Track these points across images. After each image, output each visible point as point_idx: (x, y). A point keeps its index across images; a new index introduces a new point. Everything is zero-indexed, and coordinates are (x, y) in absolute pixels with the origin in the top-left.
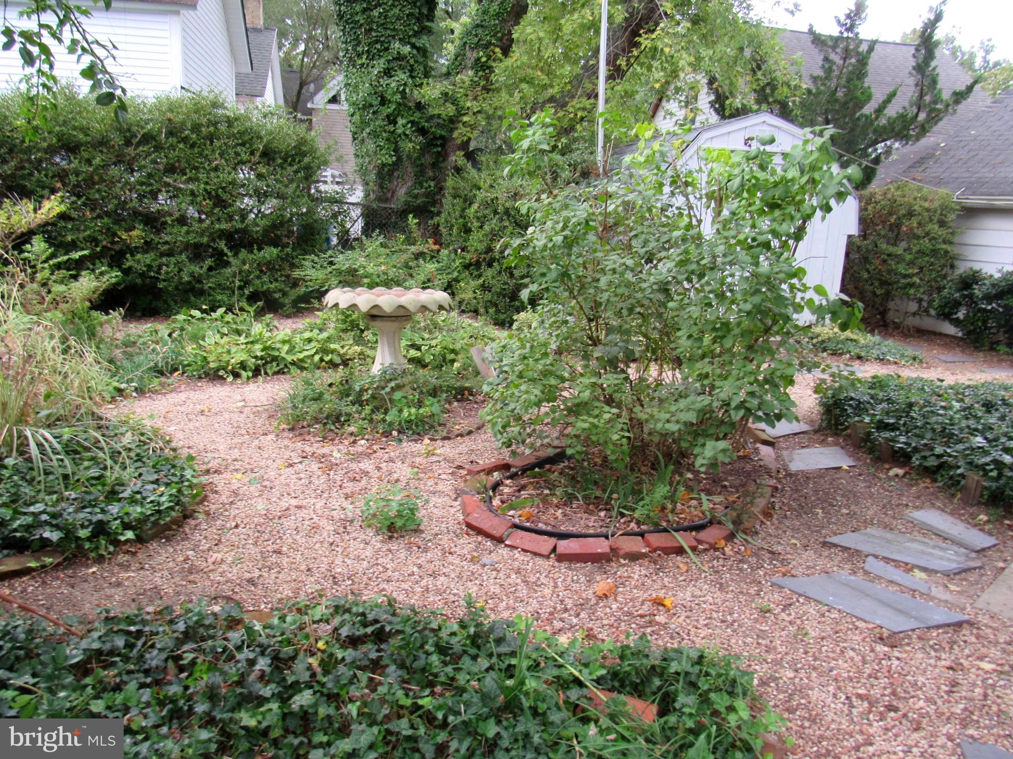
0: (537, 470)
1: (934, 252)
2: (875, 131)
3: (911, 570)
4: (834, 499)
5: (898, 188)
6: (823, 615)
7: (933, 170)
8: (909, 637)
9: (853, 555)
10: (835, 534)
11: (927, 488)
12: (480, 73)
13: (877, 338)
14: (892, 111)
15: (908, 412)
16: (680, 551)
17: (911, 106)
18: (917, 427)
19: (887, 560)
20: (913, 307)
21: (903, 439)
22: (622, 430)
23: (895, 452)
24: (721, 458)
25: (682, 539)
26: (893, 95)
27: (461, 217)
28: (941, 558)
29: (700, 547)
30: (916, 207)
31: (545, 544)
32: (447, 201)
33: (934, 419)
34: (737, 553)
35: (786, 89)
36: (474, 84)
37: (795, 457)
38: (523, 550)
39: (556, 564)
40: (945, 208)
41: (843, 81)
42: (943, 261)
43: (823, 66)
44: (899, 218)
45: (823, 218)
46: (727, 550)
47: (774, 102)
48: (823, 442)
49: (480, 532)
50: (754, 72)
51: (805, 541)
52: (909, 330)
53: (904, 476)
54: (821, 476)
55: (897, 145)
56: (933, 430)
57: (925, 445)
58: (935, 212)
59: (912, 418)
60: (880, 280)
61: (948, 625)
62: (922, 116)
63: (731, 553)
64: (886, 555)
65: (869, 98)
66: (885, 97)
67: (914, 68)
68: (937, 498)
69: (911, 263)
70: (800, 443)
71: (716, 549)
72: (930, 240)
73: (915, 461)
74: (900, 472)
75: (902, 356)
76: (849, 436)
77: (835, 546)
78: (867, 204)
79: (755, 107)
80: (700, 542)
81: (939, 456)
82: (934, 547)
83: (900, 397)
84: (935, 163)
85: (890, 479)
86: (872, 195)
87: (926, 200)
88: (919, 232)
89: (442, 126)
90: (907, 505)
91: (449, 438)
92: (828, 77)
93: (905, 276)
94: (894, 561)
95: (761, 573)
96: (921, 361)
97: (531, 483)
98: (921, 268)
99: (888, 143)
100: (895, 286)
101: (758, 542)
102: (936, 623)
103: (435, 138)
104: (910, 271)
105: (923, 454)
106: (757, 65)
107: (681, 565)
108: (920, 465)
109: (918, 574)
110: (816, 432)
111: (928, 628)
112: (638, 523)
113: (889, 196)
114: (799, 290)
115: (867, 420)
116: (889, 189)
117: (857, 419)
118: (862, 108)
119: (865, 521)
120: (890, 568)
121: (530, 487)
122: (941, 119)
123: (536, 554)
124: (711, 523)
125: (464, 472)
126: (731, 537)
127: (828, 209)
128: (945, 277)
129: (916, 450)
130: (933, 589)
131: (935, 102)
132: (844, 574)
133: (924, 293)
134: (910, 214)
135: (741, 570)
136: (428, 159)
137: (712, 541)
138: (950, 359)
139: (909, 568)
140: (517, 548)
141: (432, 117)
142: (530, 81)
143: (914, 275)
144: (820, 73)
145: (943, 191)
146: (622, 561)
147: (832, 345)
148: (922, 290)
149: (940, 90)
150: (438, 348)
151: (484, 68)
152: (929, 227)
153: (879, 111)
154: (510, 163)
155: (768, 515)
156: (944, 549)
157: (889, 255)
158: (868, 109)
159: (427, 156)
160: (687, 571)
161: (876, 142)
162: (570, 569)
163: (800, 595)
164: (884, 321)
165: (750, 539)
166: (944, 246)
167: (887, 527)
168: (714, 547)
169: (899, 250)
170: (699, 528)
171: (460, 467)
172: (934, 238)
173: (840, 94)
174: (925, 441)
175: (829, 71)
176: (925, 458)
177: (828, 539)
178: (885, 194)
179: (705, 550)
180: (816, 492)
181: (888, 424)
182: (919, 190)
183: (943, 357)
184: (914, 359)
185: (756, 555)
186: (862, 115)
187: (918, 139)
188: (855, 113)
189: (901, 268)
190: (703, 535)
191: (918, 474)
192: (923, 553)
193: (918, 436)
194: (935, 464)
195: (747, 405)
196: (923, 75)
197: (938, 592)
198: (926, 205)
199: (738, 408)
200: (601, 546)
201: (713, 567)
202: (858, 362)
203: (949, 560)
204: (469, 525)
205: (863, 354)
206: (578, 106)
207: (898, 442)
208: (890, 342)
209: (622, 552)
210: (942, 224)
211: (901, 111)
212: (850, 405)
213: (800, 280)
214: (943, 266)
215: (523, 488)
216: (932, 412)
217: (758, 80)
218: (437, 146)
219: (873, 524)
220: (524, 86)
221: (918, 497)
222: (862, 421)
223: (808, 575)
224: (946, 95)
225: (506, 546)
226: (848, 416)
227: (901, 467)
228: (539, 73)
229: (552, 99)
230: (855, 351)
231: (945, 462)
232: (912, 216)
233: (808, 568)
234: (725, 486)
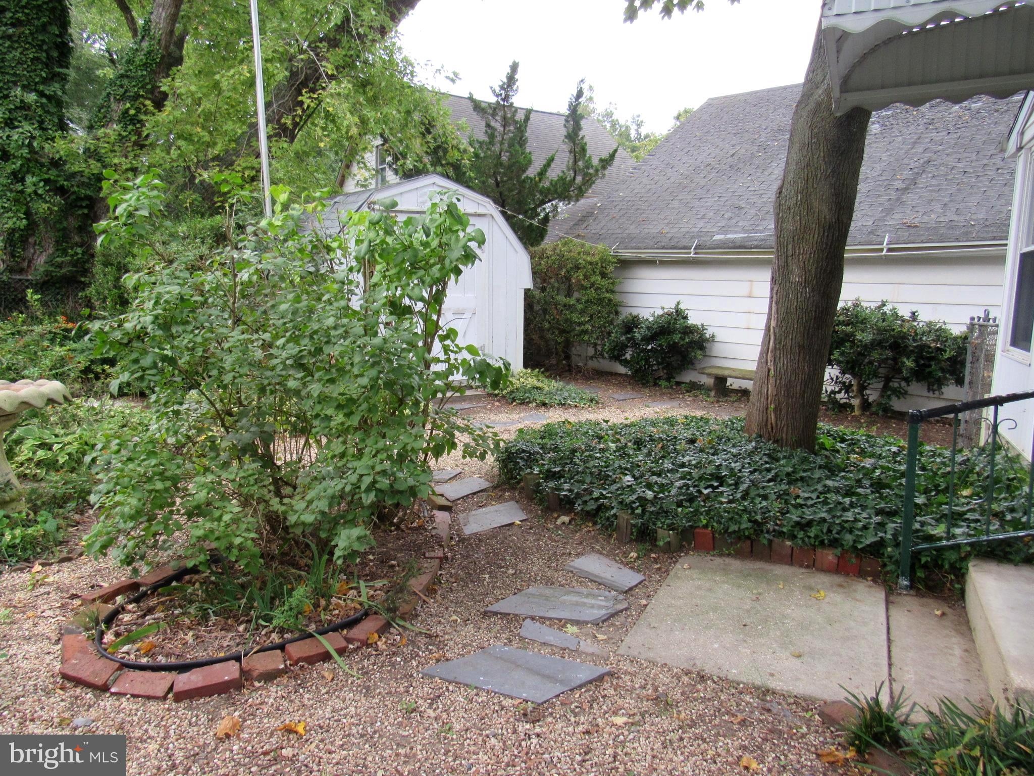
0: (174, 584)
1: (600, 301)
2: (541, 192)
3: (564, 626)
4: (504, 559)
5: (565, 244)
6: (471, 701)
7: (594, 228)
8: (553, 704)
9: (511, 619)
10: (497, 600)
11: (590, 531)
12: (130, 127)
13: (560, 384)
14: (554, 174)
15: (572, 459)
16: (326, 657)
17: (569, 170)
18: (578, 473)
19: (543, 620)
20: (591, 351)
21: (566, 486)
22: (247, 530)
23: (561, 500)
24: (356, 546)
25: (327, 643)
26: (551, 160)
27: (115, 287)
28: (592, 607)
29: (351, 646)
30: (581, 261)
31: (160, 682)
32: (98, 269)
33: (592, 463)
34: (392, 644)
35: (456, 153)
36: (121, 139)
37: (471, 519)
38: (133, 696)
39: (174, 705)
40: (604, 261)
41: (506, 146)
42: (608, 308)
43: (486, 132)
44: (568, 272)
45: (457, 281)
46: (381, 645)
47: (448, 164)
48: (500, 499)
49: (78, 682)
50: (423, 135)
51: (466, 615)
52: (588, 373)
53: (570, 521)
54: (494, 537)
55: (561, 204)
56: (591, 473)
57: (585, 490)
58: (597, 264)
59: (575, 464)
60: (558, 329)
61: (590, 682)
62: (579, 179)
63: (384, 647)
64: (542, 614)
65: (530, 162)
66: (545, 162)
67: (566, 137)
68: (597, 541)
69: (583, 312)
70: (477, 502)
71: (369, 646)
72: (596, 290)
73: (578, 507)
74: (566, 519)
75: (581, 398)
76: (523, 488)
77: (496, 614)
78: (541, 258)
79: (431, 169)
80: (349, 640)
81: (597, 499)
82: (587, 596)
83: (566, 444)
84: (594, 221)
85: (558, 528)
86: (544, 251)
87: (588, 254)
88: (586, 283)
89: (88, 185)
90: (570, 553)
91: (69, 559)
92: (491, 143)
93: (580, 324)
94: (549, 619)
95: (414, 664)
96: (597, 402)
97: (163, 603)
98: (591, 317)
99: (554, 202)
100: (572, 334)
101: (418, 626)
102: (579, 683)
103: (79, 199)
104: (583, 319)
105: (584, 499)
106: (428, 128)
107: (326, 674)
108: (582, 510)
109: (572, 629)
110: (494, 488)
111: (572, 690)
112: (282, 631)
113: (558, 251)
114: (452, 351)
115: (536, 470)
116: (557, 245)
117: (528, 470)
118: (524, 171)
119: (529, 579)
120: (544, 628)
121: (161, 608)
122: (594, 182)
123: (149, 698)
124: (366, 614)
125: (77, 602)
126: (385, 629)
127: (458, 272)
128: (611, 323)
129: (578, 496)
130: (582, 643)
131: (588, 168)
132: (498, 646)
133: (597, 338)
134: (577, 267)
135: (393, 665)
136: (73, 223)
137: (362, 637)
138: (622, 397)
139: (562, 624)
140: (125, 694)
141: (73, 175)
142: (188, 138)
143: (586, 322)
144: (483, 138)
145: (600, 247)
146: (257, 684)
147: (519, 395)
148: (595, 336)
149: (590, 157)
150: (76, 445)
151: (132, 121)
152: (593, 278)
153: (542, 174)
154: (104, 232)
155: (430, 590)
156: (595, 596)
157: (565, 306)
158: (532, 172)
159: (70, 219)
160: (333, 679)
161: (543, 202)
162: (190, 708)
163: (450, 683)
164: (569, 365)
165: (408, 625)
166: (608, 295)
167: (549, 582)
168: (366, 644)
169: (572, 301)
170: (351, 624)
171: (74, 596)
172: (598, 288)
173: (504, 158)
174: (585, 486)
175: (492, 137)
176: (585, 502)
177: (490, 608)
178: (555, 249)
179: (356, 650)
180: (487, 555)
181: (555, 472)
182: (583, 245)
183: (616, 396)
184: (591, 401)
185: (413, 642)
186: (527, 177)
187: (577, 200)
188: (521, 176)
189: (575, 318)
190: (357, 632)
191: (582, 519)
192: (577, 604)
193: (578, 481)
194: (594, 507)
195: (377, 486)
196: (574, 144)
197: (587, 646)
198: (589, 258)
199: (368, 490)
200: (230, 671)
201: (363, 668)
202: (543, 409)
203: (600, 607)
204: (65, 677)
205: (547, 401)
206: (244, 165)
207: (563, 490)
208: (572, 387)
209: (255, 674)
210: (604, 275)
211: (561, 174)
212: (522, 458)
213: (453, 341)
214: (610, 312)
215: (150, 611)
216: (591, 456)
217: (427, 142)
218: (81, 207)
219: (536, 581)
220: (181, 143)
221: (581, 543)
222: (532, 473)
223: (463, 655)
224: (595, 162)
225: (112, 694)
226: (521, 469)
227: (566, 514)
228: (199, 130)
229: (216, 158)
230: (540, 398)
231: (602, 504)
232: (579, 269)
233: (464, 646)
234: (393, 566)
